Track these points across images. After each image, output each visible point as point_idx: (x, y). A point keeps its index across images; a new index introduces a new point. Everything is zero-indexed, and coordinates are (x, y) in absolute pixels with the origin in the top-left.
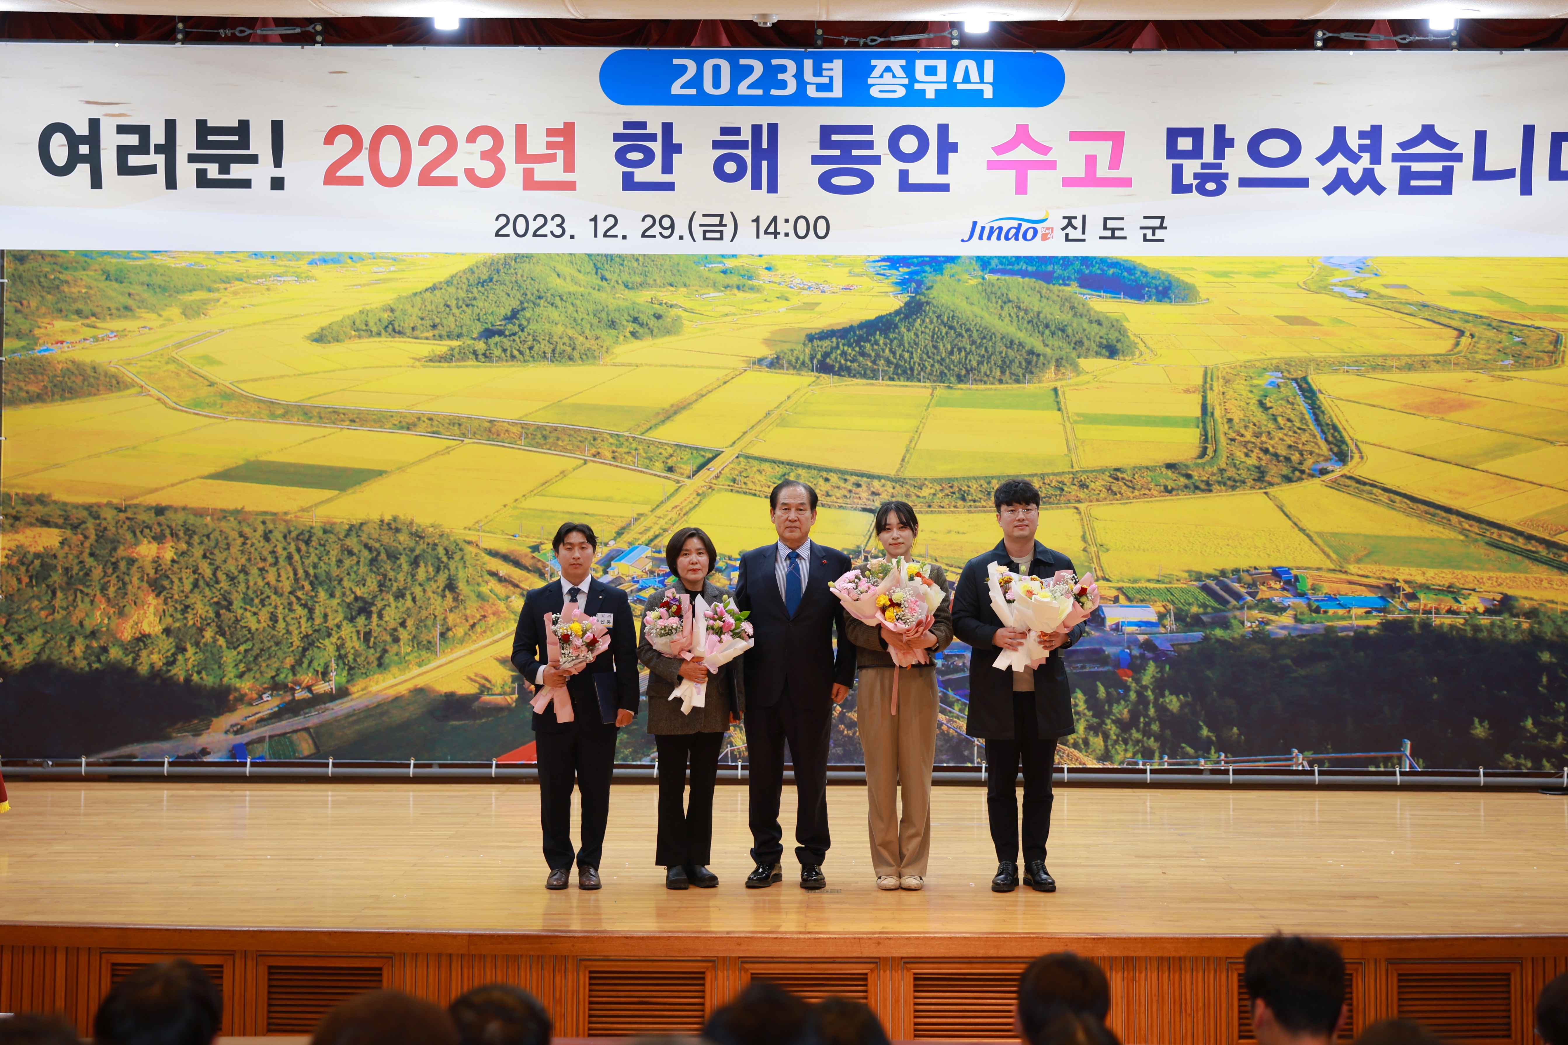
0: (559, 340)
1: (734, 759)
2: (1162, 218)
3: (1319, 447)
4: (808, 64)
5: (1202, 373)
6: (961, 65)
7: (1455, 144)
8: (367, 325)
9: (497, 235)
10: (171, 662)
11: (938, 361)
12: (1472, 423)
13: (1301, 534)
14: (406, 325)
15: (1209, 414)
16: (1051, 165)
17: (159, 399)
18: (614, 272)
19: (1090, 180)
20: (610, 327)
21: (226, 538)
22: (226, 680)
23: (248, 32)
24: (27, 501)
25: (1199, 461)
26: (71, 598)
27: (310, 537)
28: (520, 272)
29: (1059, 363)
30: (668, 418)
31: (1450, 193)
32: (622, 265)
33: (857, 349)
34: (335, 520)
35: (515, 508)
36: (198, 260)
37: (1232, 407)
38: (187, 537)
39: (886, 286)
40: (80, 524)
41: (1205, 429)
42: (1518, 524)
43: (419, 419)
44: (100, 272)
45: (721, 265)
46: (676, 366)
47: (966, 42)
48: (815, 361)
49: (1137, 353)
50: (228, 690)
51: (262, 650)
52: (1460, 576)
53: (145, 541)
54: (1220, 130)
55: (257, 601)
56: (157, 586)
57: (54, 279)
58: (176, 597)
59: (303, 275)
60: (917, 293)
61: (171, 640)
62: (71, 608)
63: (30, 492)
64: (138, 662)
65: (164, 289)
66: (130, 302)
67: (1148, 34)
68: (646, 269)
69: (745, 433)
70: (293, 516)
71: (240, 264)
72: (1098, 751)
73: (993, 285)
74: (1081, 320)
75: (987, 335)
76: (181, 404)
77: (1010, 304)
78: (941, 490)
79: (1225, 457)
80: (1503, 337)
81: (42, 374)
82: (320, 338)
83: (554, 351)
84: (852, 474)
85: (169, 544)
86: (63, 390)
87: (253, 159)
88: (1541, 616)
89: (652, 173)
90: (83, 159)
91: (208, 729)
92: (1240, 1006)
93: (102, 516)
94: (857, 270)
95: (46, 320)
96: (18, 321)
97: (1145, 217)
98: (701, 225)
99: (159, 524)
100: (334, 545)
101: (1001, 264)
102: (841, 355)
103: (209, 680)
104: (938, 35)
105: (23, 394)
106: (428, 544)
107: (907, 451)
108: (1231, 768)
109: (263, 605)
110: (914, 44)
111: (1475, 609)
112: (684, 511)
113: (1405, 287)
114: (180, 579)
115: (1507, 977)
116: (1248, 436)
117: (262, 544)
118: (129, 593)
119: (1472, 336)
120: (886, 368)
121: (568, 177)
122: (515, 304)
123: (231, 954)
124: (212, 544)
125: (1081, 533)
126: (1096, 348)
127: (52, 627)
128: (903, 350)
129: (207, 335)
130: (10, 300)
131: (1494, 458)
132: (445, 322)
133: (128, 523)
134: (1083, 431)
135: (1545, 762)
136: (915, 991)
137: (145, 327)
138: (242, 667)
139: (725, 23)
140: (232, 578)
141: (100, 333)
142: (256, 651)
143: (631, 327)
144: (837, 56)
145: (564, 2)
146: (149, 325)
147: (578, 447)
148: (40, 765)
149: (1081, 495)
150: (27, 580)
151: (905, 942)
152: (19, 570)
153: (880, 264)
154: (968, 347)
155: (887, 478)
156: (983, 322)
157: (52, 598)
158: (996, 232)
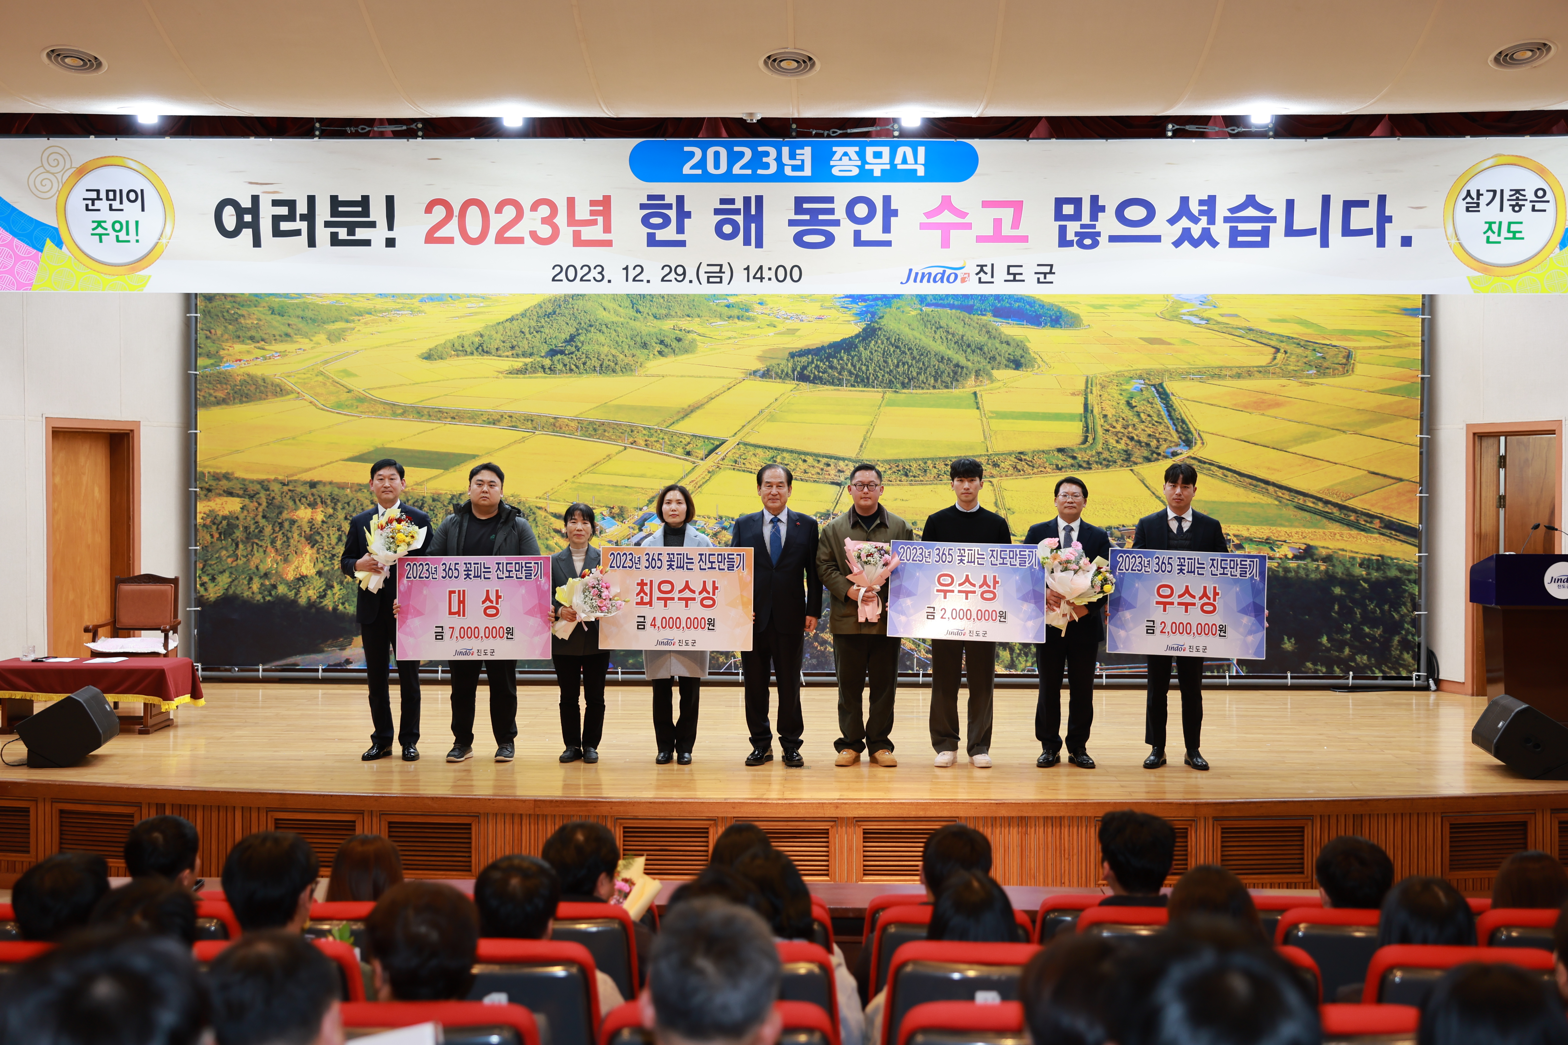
0: (605, 358)
2: (1051, 266)
3: (1171, 436)
4: (785, 150)
5: (1084, 381)
6: (901, 151)
7: (1271, 210)
8: (463, 347)
9: (553, 280)
10: (323, 596)
11: (888, 372)
12: (1285, 417)
13: (1157, 501)
14: (492, 347)
15: (1090, 411)
16: (968, 226)
17: (311, 402)
18: (646, 307)
19: (997, 237)
20: (643, 347)
21: (362, 505)
23: (368, 129)
24: (217, 477)
25: (1082, 446)
26: (249, 549)
27: (423, 504)
28: (576, 307)
29: (978, 373)
30: (687, 415)
31: (1268, 246)
32: (652, 301)
33: (827, 363)
34: (441, 492)
35: (573, 482)
36: (338, 299)
37: (1106, 406)
38: (333, 504)
39: (849, 316)
40: (255, 495)
41: (1086, 422)
42: (1319, 492)
43: (502, 416)
44: (268, 308)
45: (724, 302)
46: (693, 376)
47: (904, 134)
48: (796, 373)
49: (1036, 366)
52: (1274, 531)
53: (303, 507)
54: (1094, 199)
56: (312, 540)
57: (234, 314)
58: (326, 548)
59: (416, 310)
60: (872, 322)
61: (322, 580)
62: (250, 556)
63: (218, 471)
64: (299, 596)
65: (314, 320)
66: (289, 330)
67: (1042, 127)
68: (670, 304)
69: (743, 427)
70: (410, 488)
71: (369, 302)
72: (1006, 662)
73: (928, 315)
74: (994, 341)
75: (924, 352)
76: (328, 406)
77: (941, 329)
78: (890, 469)
79: (1101, 443)
80: (1308, 353)
81: (226, 384)
82: (429, 356)
83: (601, 365)
84: (823, 457)
85: (320, 509)
86: (241, 396)
87: (372, 225)
88: (1335, 560)
89: (669, 233)
90: (247, 225)
91: (350, 645)
93: (271, 489)
94: (827, 304)
95: (229, 344)
96: (208, 345)
97: (1039, 265)
98: (706, 272)
99: (313, 495)
100: (440, 510)
101: (935, 299)
102: (815, 368)
104: (883, 128)
105: (213, 399)
107: (865, 439)
108: (1104, 674)
110: (865, 135)
111: (1286, 556)
112: (699, 484)
113: (1236, 316)
114: (328, 535)
115: (1301, 830)
116: (1119, 427)
118: (291, 545)
119: (1286, 352)
120: (849, 378)
121: (607, 237)
122: (572, 330)
123: (362, 813)
124: (351, 509)
125: (994, 500)
126: (1005, 362)
127: (236, 570)
128: (862, 364)
129: (346, 355)
130: (202, 330)
131: (1302, 443)
132: (520, 344)
133: (290, 494)
134: (996, 424)
135: (1336, 668)
136: (864, 842)
137: (300, 349)
139: (724, 120)
141: (268, 354)
143: (658, 347)
144: (808, 144)
145: (600, 104)
146: (303, 347)
147: (620, 437)
148: (229, 670)
149: (994, 472)
150: (218, 536)
151: (857, 806)
152: (211, 528)
153: (844, 300)
154: (910, 361)
155: (850, 460)
156: (921, 342)
157: (236, 549)
158: (927, 277)
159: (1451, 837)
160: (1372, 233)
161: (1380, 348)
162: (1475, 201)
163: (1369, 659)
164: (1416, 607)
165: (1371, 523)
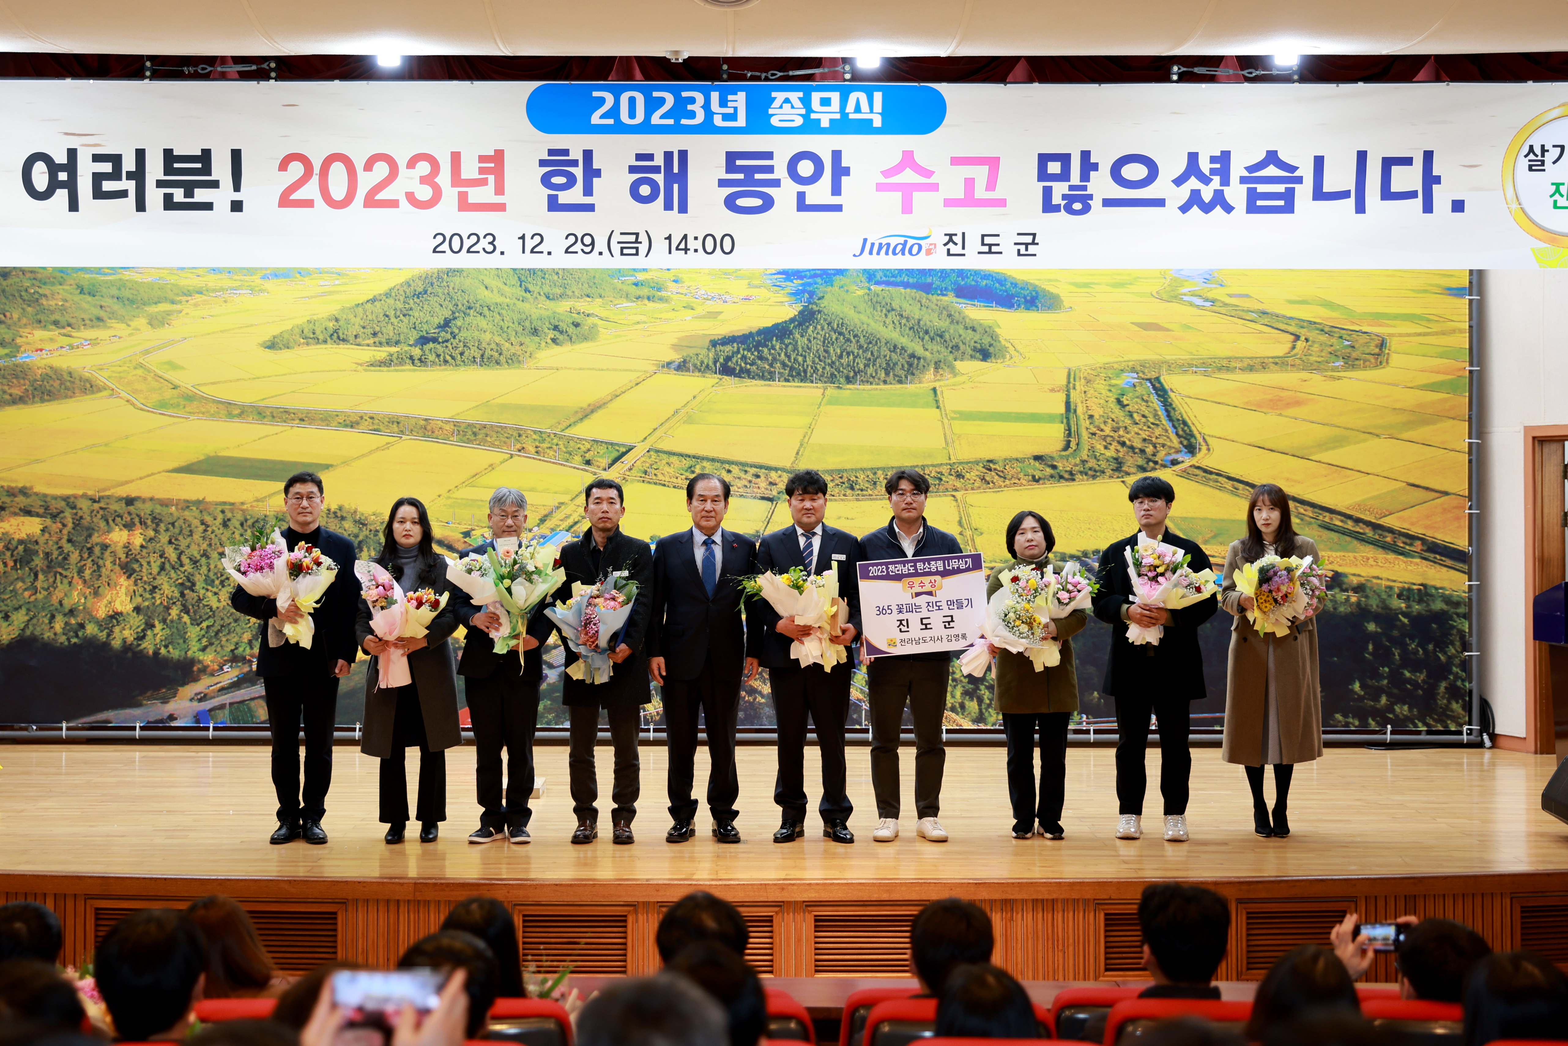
0: (487, 346)
1: (647, 723)
2: (1034, 235)
3: (1171, 441)
4: (715, 96)
5: (1066, 374)
6: (853, 97)
7: (1298, 168)
8: (314, 333)
9: (435, 251)
10: (141, 638)
11: (829, 364)
12: (1306, 418)
14: (350, 333)
15: (1072, 411)
16: (934, 187)
17: (128, 401)
18: (537, 285)
19: (969, 200)
20: (533, 334)
21: (189, 526)
22: (190, 653)
23: (209, 69)
24: (11, 492)
25: (1064, 453)
26: (51, 580)
28: (452, 285)
29: (937, 365)
30: (586, 416)
31: (1293, 212)
32: (544, 278)
33: (756, 353)
35: (449, 498)
36: (162, 275)
37: (1092, 404)
38: (154, 525)
39: (782, 297)
40: (59, 514)
41: (1068, 424)
42: (1348, 508)
43: (362, 418)
44: (75, 287)
45: (633, 278)
46: (593, 369)
47: (857, 77)
48: (718, 365)
49: (1008, 356)
50: (192, 662)
51: (222, 626)
53: (117, 529)
54: (1085, 155)
55: (217, 582)
56: (128, 569)
57: (34, 293)
58: (145, 578)
59: (257, 289)
60: (810, 303)
61: (141, 617)
62: (51, 589)
63: (13, 485)
64: (112, 637)
65: (132, 301)
66: (102, 314)
67: (1022, 69)
68: (566, 281)
69: (655, 430)
70: (249, 505)
71: (200, 278)
72: (973, 714)
73: (878, 295)
74: (957, 327)
75: (873, 340)
76: (148, 405)
77: (893, 313)
78: (832, 481)
79: (1086, 449)
80: (1334, 341)
81: (24, 379)
82: (272, 345)
83: (482, 356)
84: (751, 466)
85: (138, 531)
86: (43, 393)
87: (215, 184)
88: (1368, 590)
89: (573, 195)
90: (62, 185)
91: (175, 697)
92: (1106, 942)
93: (78, 507)
94: (756, 282)
95: (27, 330)
97: (1019, 234)
98: (619, 243)
99: (130, 513)
101: (886, 276)
102: (741, 359)
103: (175, 653)
104: (832, 69)
105: (7, 397)
106: (371, 531)
107: (801, 445)
108: (1092, 728)
109: (223, 586)
110: (809, 78)
113: (1247, 296)
114: (149, 563)
116: (1108, 430)
117: (221, 531)
118: (103, 575)
119: (1307, 340)
120: (782, 371)
121: (499, 199)
122: (447, 314)
124: (177, 531)
125: (958, 519)
126: (971, 352)
127: (35, 606)
128: (797, 355)
129: (171, 343)
131: (1327, 450)
132: (384, 330)
133: (101, 512)
134: (959, 427)
135: (1370, 721)
136: (816, 931)
137: (115, 336)
138: (204, 642)
139: (640, 59)
140: (195, 562)
141: (75, 342)
142: (217, 627)
143: (552, 334)
144: (741, 89)
145: (495, 40)
146: (119, 334)
147: (505, 443)
148: (26, 729)
149: (958, 484)
150: (12, 564)
151: (807, 887)
152: (4, 555)
153: (776, 276)
154: (856, 351)
155: (784, 470)
156: (870, 328)
157: (34, 580)
158: (884, 248)
159: (1522, 923)
160: (1417, 197)
161: (1419, 335)
162: (1539, 158)
163: (1410, 709)
164: (1466, 647)
165: (1411, 545)
